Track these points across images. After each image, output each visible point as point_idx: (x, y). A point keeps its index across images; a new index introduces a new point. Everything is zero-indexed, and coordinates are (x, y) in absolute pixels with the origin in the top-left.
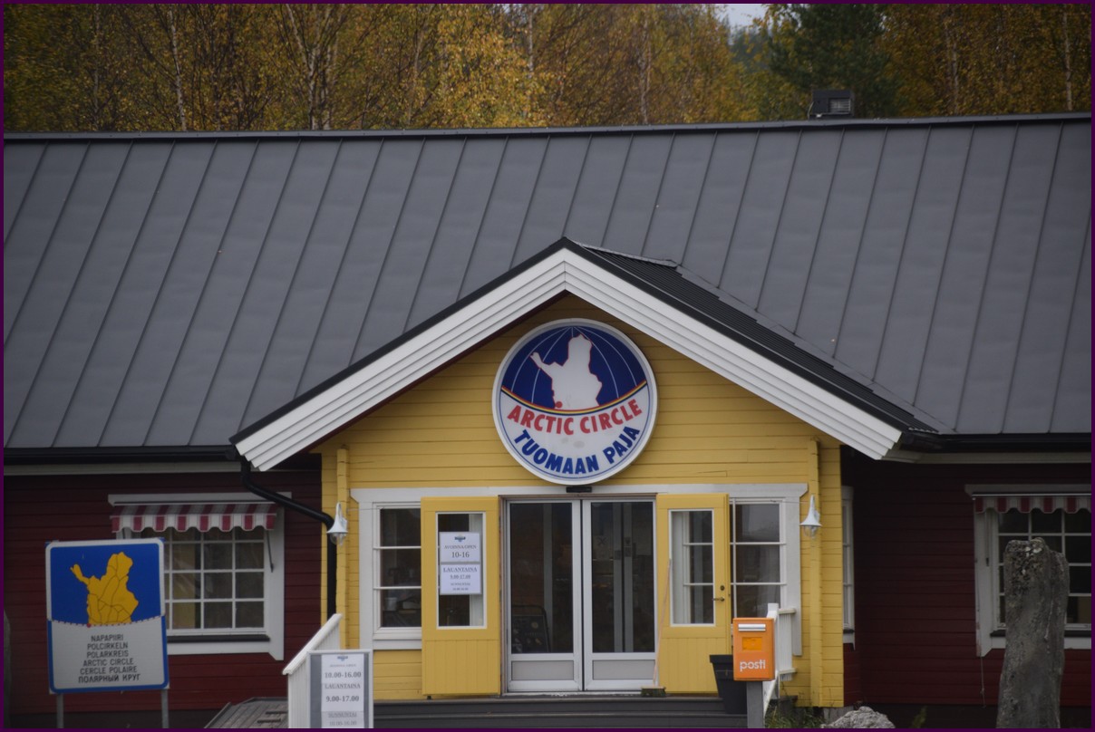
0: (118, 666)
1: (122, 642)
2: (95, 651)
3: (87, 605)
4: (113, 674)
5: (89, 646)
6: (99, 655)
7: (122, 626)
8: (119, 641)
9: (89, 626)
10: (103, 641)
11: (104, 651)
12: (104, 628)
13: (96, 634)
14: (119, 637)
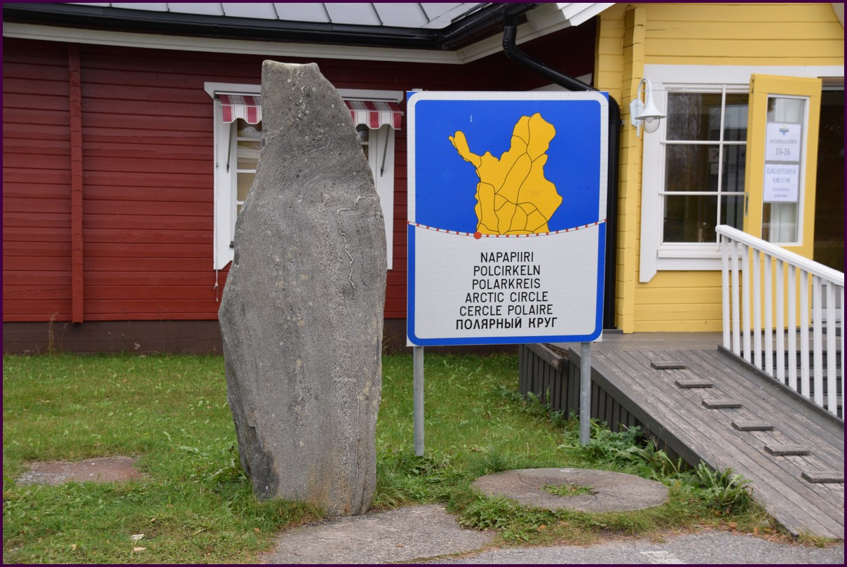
0: (521, 304)
1: (531, 265)
2: (486, 278)
3: (476, 202)
4: (513, 315)
5: (476, 269)
6: (491, 285)
7: (533, 238)
8: (526, 263)
9: (478, 236)
10: (501, 263)
11: (500, 278)
12: (502, 239)
13: (487, 250)
14: (527, 256)
